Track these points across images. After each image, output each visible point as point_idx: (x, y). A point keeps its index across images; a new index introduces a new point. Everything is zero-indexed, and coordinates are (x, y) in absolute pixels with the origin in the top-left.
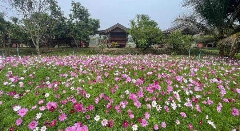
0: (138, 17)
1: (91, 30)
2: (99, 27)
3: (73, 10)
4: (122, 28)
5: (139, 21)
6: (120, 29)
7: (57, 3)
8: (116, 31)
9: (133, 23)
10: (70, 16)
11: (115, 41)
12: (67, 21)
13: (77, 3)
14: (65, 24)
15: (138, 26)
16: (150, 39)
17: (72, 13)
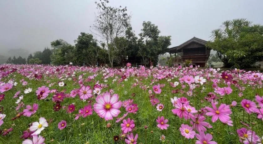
0: (227, 24)
1: (159, 47)
2: (170, 44)
3: (144, 30)
4: (200, 42)
5: (228, 29)
6: (197, 43)
7: (131, 25)
8: (191, 47)
9: (217, 34)
10: (141, 35)
11: (190, 59)
12: (137, 40)
13: (148, 22)
14: (135, 43)
15: (227, 35)
16: (253, 52)
17: (143, 32)
